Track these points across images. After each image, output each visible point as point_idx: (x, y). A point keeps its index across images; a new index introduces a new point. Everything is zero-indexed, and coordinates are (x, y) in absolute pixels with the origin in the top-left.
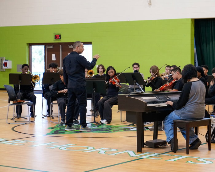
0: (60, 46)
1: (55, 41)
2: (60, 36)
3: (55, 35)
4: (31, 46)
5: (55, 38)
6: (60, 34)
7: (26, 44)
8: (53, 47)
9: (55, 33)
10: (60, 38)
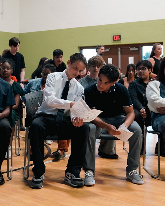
0: (119, 48)
1: (113, 43)
2: (120, 36)
3: (114, 36)
4: (82, 49)
5: (114, 40)
6: (119, 35)
7: (77, 48)
8: (109, 49)
9: (113, 34)
10: (120, 40)
